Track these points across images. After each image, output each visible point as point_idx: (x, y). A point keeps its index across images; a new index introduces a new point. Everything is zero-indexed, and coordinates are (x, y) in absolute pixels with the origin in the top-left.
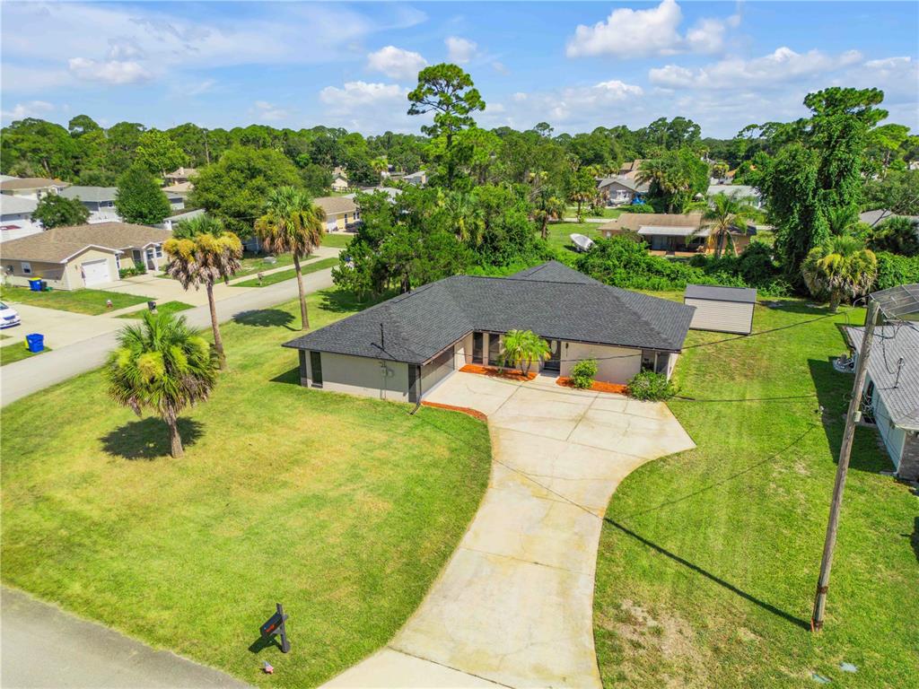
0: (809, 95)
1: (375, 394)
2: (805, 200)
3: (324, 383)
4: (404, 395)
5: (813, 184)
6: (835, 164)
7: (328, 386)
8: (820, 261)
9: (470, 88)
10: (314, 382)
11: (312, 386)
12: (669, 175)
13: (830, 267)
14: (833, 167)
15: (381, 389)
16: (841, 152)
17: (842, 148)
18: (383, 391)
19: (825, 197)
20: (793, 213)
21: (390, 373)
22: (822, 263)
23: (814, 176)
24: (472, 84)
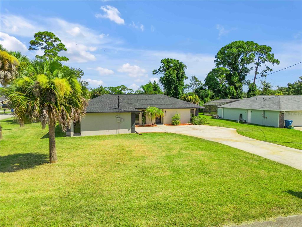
0: (162, 60)
1: (113, 132)
2: (175, 84)
3: (82, 132)
4: (129, 130)
5: (176, 80)
6: (180, 74)
7: (84, 134)
8: (187, 98)
9: (60, 42)
10: (75, 132)
11: (74, 135)
12: (102, 93)
13: (190, 99)
14: (180, 75)
15: (116, 129)
16: (181, 71)
17: (181, 70)
18: (118, 130)
19: (179, 83)
20: (172, 88)
21: (122, 120)
22: (188, 99)
23: (176, 77)
24: (60, 41)
